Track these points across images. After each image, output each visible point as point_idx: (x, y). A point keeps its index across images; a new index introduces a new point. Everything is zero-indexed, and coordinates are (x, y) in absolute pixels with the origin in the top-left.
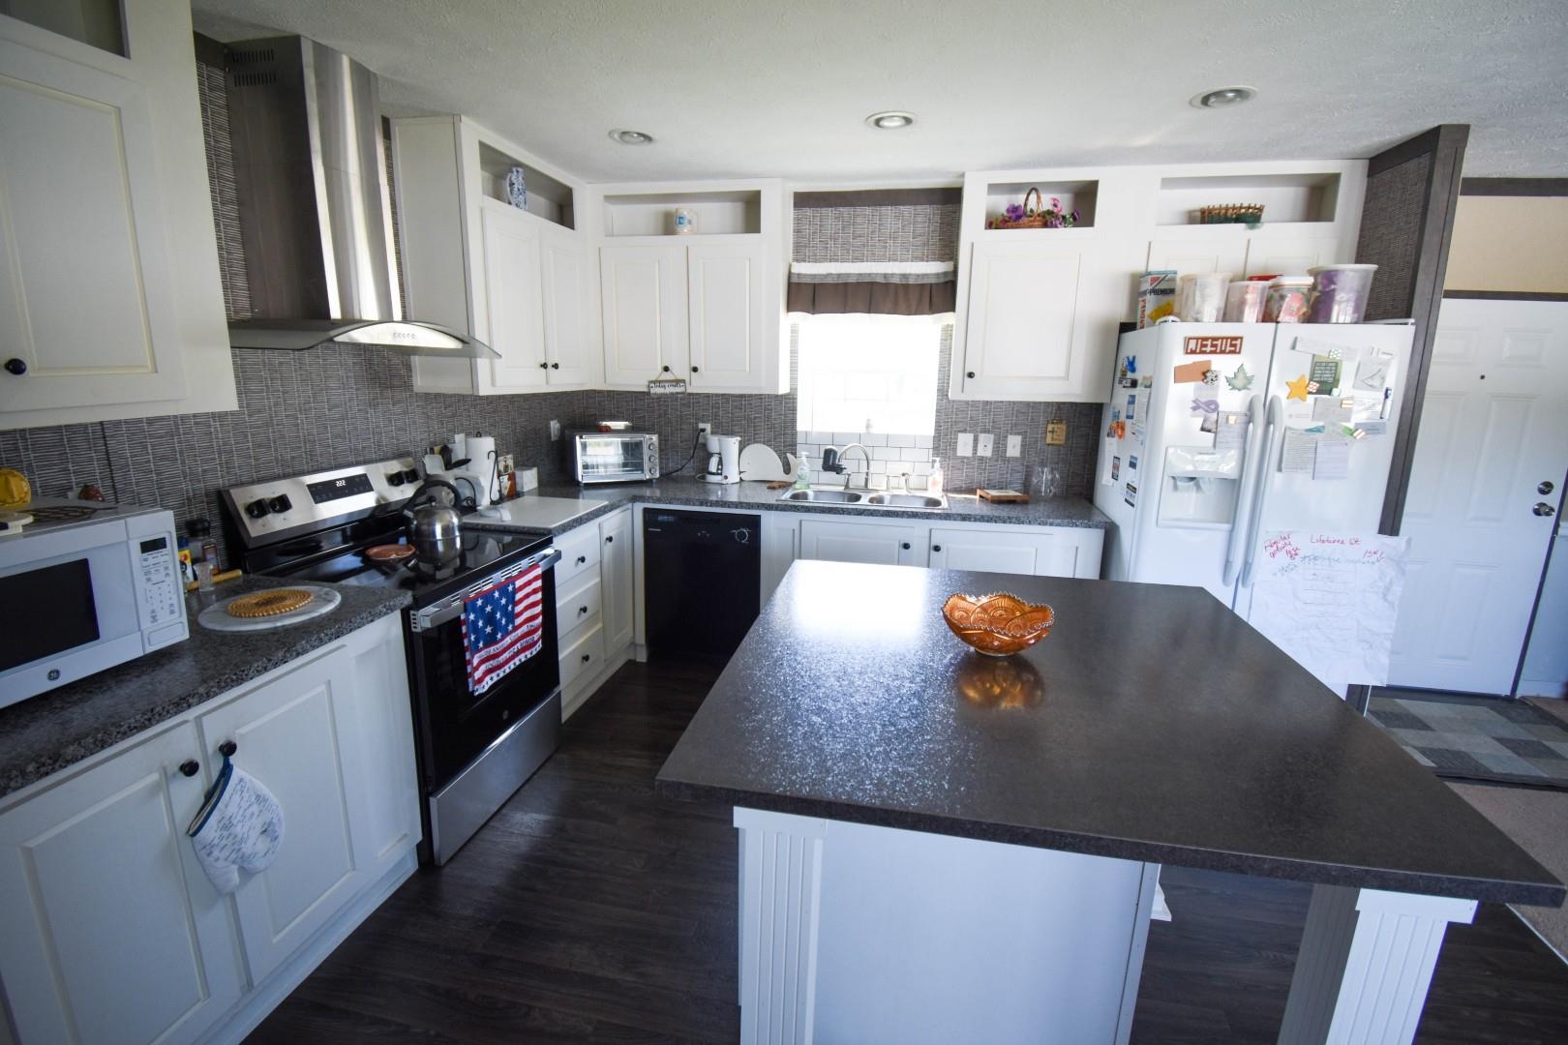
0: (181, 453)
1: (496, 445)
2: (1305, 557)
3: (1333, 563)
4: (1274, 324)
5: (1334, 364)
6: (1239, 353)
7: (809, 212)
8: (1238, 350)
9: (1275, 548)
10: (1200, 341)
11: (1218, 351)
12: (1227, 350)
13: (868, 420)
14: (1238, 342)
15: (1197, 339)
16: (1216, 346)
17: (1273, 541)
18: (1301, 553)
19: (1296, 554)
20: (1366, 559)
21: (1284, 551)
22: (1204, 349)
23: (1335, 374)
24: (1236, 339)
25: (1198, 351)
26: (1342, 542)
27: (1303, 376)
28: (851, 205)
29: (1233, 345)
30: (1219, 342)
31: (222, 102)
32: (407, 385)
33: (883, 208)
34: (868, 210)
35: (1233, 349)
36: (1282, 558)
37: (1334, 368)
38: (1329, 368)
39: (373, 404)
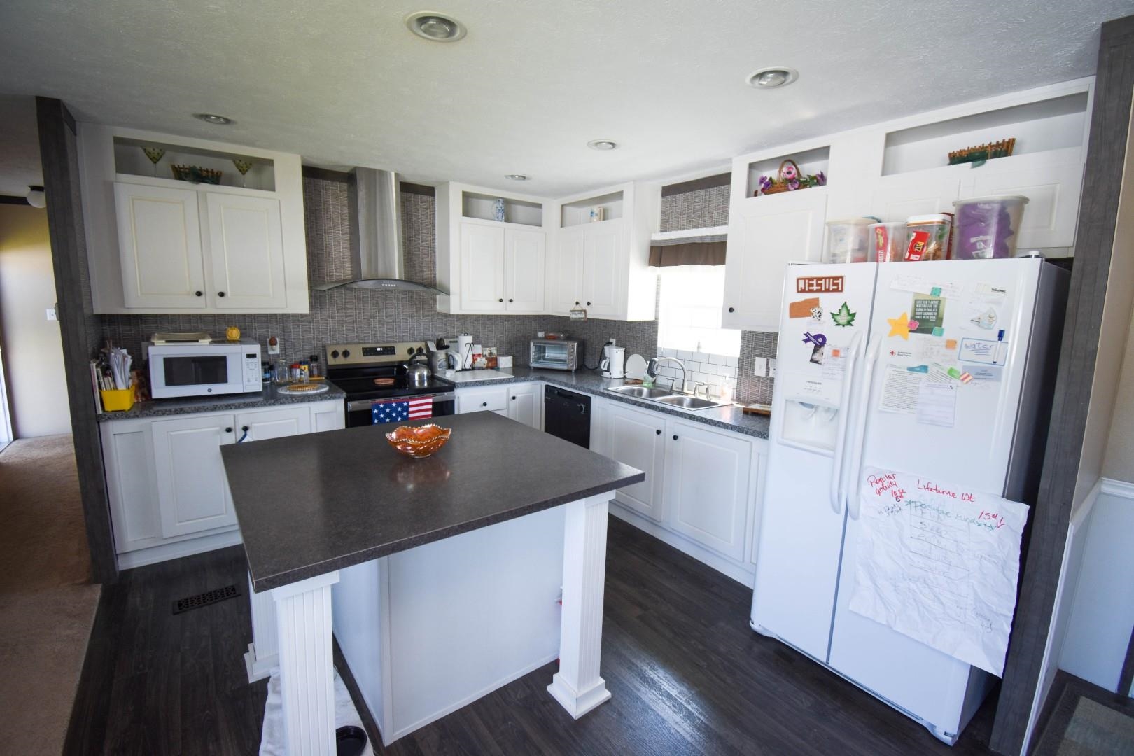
0: (314, 329)
1: (473, 340)
2: (910, 502)
3: (942, 516)
4: (875, 264)
5: (937, 302)
6: (842, 291)
7: (669, 198)
8: (840, 289)
9: (880, 485)
10: (807, 281)
11: (823, 289)
12: (831, 289)
13: (699, 343)
14: (840, 281)
15: (805, 279)
16: (821, 285)
17: (878, 478)
18: (907, 497)
19: (901, 497)
20: (982, 521)
21: (889, 490)
22: (811, 288)
23: (938, 312)
24: (837, 278)
25: (807, 290)
26: (953, 495)
27: (905, 314)
28: (692, 190)
29: (835, 285)
30: (823, 282)
31: (345, 195)
32: (433, 308)
33: (712, 189)
34: (702, 192)
35: (836, 287)
36: (887, 498)
37: (936, 306)
38: (931, 306)
39: (411, 316)
